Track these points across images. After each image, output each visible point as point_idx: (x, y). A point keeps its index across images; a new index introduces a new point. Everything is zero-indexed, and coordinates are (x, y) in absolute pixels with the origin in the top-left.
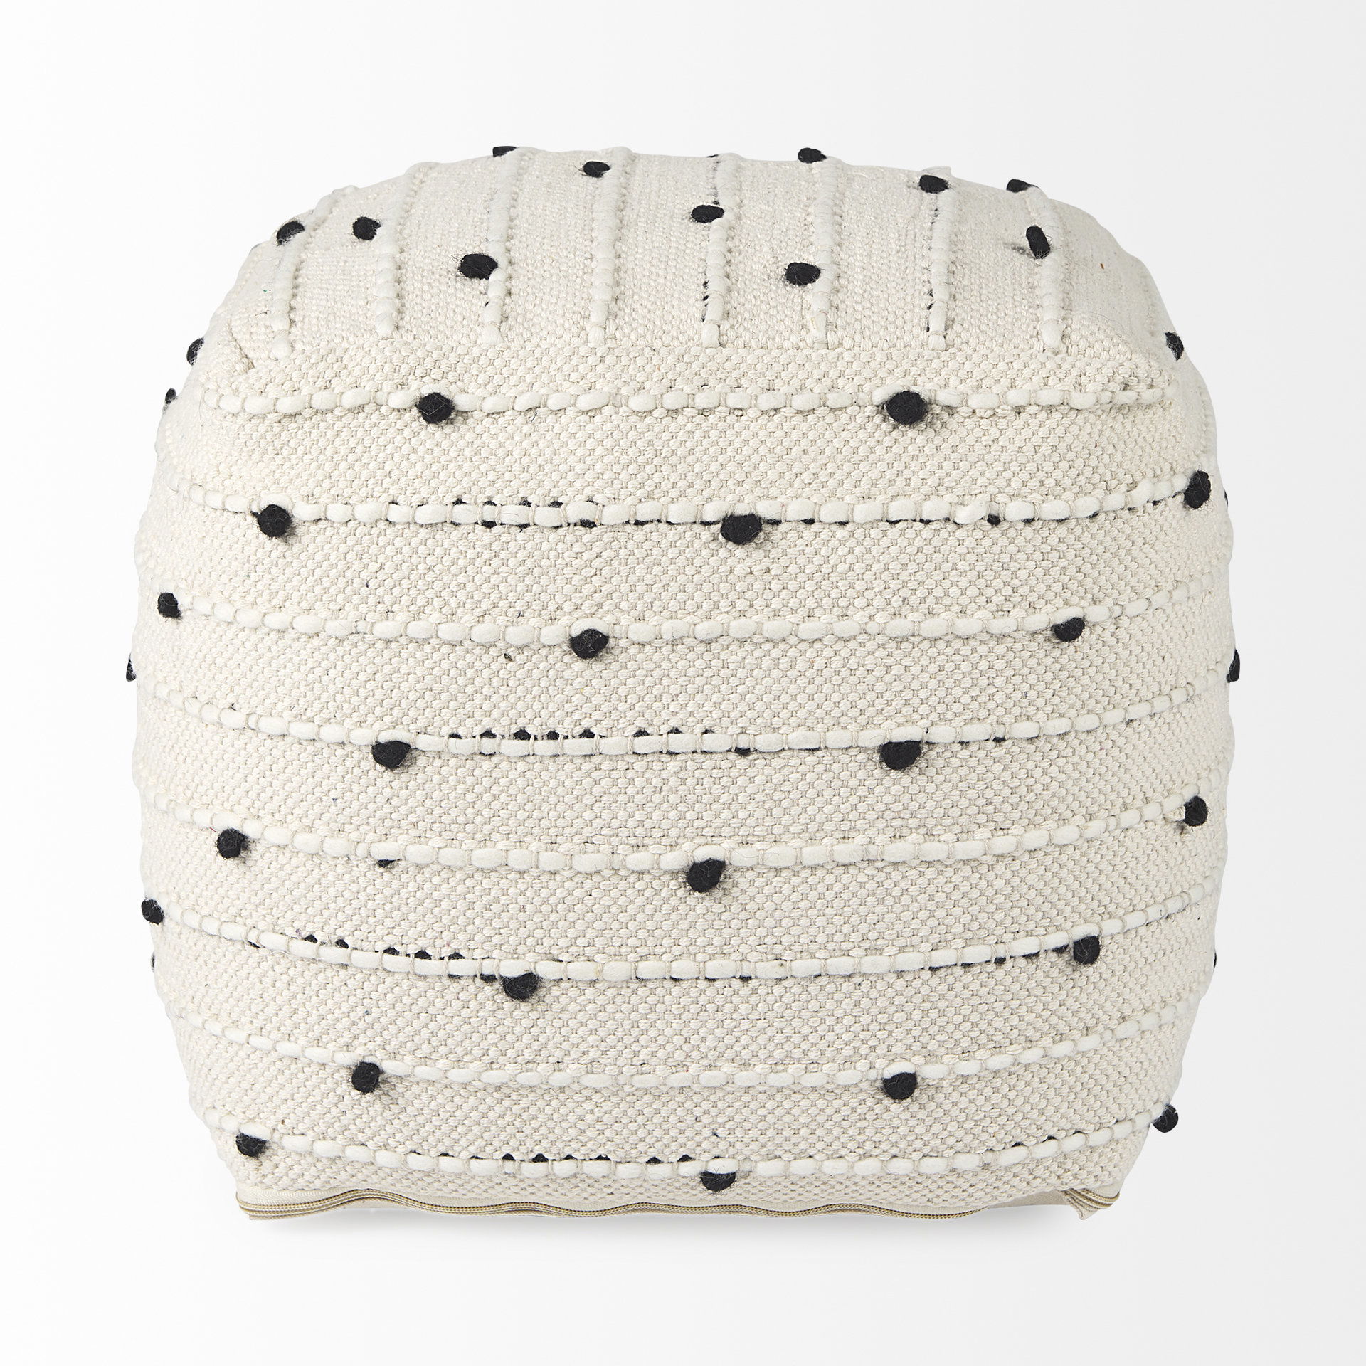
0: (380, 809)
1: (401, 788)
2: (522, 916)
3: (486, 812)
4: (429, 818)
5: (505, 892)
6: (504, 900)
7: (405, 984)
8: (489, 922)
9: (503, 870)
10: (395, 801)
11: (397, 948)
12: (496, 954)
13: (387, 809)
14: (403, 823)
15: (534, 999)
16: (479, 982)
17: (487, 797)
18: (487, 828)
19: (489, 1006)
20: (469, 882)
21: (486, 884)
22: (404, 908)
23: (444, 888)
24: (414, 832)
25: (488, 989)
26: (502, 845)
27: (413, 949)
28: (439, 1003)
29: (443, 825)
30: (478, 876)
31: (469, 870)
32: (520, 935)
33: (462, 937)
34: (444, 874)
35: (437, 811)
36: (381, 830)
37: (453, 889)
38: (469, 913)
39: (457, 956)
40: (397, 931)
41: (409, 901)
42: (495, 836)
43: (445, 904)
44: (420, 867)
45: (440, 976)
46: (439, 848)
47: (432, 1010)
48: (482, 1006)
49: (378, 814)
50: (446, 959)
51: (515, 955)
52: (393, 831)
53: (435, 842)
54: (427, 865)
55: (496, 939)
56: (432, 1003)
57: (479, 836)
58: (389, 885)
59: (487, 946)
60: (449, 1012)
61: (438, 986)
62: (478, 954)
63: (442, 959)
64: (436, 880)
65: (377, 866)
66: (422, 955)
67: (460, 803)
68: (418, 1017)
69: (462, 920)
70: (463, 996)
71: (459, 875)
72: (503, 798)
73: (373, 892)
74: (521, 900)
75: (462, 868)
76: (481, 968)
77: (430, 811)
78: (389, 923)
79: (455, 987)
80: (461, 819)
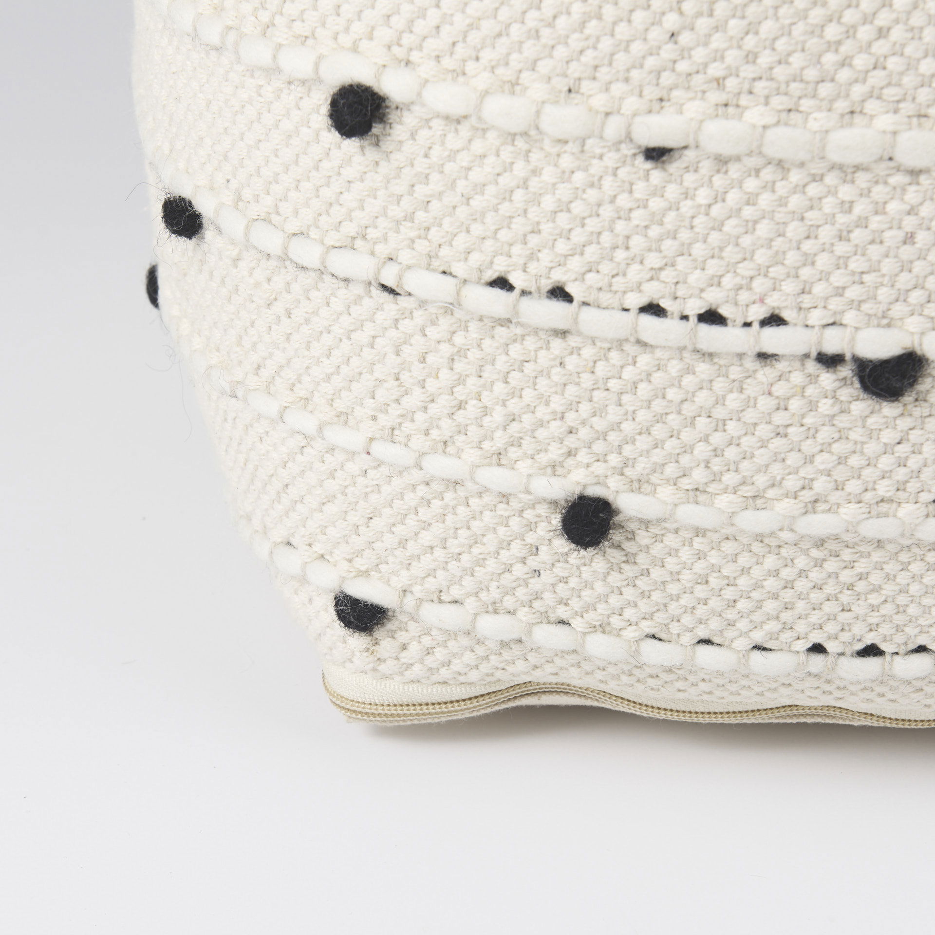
0: (653, 52)
1: (699, 14)
2: (907, 252)
3: (861, 62)
4: (748, 71)
5: (879, 209)
6: (876, 222)
7: (674, 367)
8: (841, 263)
9: (882, 169)
10: (685, 38)
11: (663, 304)
12: (849, 318)
13: (668, 51)
14: (698, 79)
15: (908, 398)
16: (812, 366)
17: (865, 33)
18: (858, 91)
19: (825, 406)
20: (813, 190)
21: (846, 192)
22: (684, 235)
23: (765, 200)
24: (715, 97)
25: (827, 379)
26: (885, 122)
27: (695, 308)
28: (733, 401)
29: (774, 85)
30: (831, 179)
31: (816, 168)
32: (898, 285)
33: (789, 287)
34: (767, 174)
35: (765, 59)
36: (652, 93)
37: (782, 202)
38: (807, 246)
39: (774, 320)
40: (668, 275)
41: (696, 222)
42: (871, 106)
43: (764, 229)
44: (722, 162)
45: (741, 356)
46: (765, 127)
47: (719, 413)
48: (812, 406)
49: (651, 62)
50: (756, 325)
51: (886, 321)
52: (675, 93)
53: (756, 115)
54: (738, 159)
55: (853, 293)
56: (720, 401)
57: (842, 105)
58: (658, 192)
59: (835, 304)
60: (750, 416)
61: (735, 372)
62: (816, 317)
63: (747, 325)
64: (751, 184)
65: (640, 159)
66: (712, 317)
67: (813, 43)
68: (692, 424)
69: (792, 258)
70: (780, 389)
71: (795, 176)
72: (897, 34)
73: (629, 205)
74: (909, 223)
75: (802, 165)
76: (820, 343)
77: (751, 58)
78: (653, 260)
79: (765, 374)
80: (811, 74)
